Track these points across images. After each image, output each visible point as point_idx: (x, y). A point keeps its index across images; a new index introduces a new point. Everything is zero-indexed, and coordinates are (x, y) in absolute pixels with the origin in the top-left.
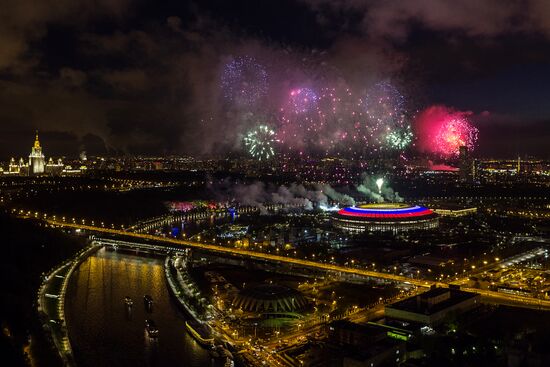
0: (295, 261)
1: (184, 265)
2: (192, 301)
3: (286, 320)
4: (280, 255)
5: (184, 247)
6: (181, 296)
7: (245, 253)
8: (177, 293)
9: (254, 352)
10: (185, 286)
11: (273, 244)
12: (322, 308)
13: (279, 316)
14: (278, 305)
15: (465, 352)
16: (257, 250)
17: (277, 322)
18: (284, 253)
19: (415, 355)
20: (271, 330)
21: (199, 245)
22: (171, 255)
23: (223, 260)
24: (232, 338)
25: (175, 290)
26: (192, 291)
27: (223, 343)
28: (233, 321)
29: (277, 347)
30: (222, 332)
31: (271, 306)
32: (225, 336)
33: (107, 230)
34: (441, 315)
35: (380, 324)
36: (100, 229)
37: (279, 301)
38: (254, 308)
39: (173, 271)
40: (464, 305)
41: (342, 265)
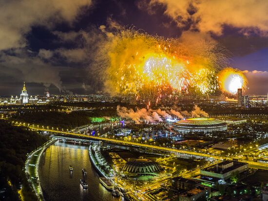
0: (155, 147)
1: (99, 149)
2: (103, 167)
3: (150, 177)
4: (147, 144)
5: (98, 140)
6: (97, 165)
7: (129, 143)
8: (95, 164)
9: (134, 193)
10: (99, 160)
11: (143, 138)
12: (168, 171)
13: (147, 175)
14: (146, 169)
15: (241, 193)
16: (135, 142)
17: (145, 178)
18: (149, 143)
19: (216, 194)
20: (142, 182)
21: (107, 139)
22: (92, 144)
23: (118, 147)
24: (124, 186)
25: (94, 162)
26: (103, 162)
27: (118, 189)
28: (124, 177)
29: (146, 190)
30: (118, 183)
31: (142, 169)
32: (119, 185)
33: (59, 132)
34: (228, 174)
35: (198, 178)
36: (56, 132)
37: (147, 167)
38: (134, 171)
39: (93, 152)
40: (240, 169)
41: (178, 148)
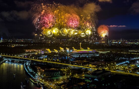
0: (60, 63)
1: (29, 65)
2: (32, 73)
3: (57, 78)
4: (56, 62)
5: (29, 60)
6: (29, 72)
7: (46, 61)
8: (28, 71)
9: (49, 85)
10: (30, 70)
11: (54, 59)
12: (67, 75)
13: (56, 77)
14: (55, 74)
15: (107, 85)
16: (49, 61)
17: (55, 78)
19: (93, 85)
20: (53, 80)
21: (34, 60)
22: (26, 62)
23: (40, 63)
24: (43, 82)
25: (27, 71)
26: (32, 71)
27: (40, 83)
28: (43, 78)
29: (55, 84)
30: (40, 80)
31: (53, 74)
32: (41, 81)
33: (8, 56)
34: (100, 76)
35: (83, 78)
36: (6, 56)
37: (56, 73)
38: (49, 75)
39: (26, 66)
40: (106, 74)
41: (73, 64)
